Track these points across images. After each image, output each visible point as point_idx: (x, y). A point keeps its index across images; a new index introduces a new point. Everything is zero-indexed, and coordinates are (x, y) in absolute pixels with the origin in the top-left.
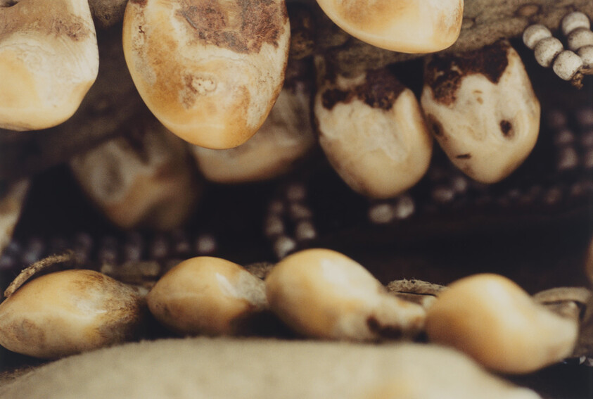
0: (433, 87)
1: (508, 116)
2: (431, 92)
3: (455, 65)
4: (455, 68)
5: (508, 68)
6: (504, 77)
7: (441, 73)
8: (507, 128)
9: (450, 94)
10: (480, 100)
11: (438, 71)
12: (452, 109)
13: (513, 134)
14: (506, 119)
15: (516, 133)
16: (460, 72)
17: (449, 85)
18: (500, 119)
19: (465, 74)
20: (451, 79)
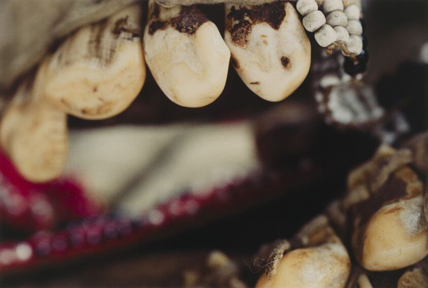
0: (232, 32)
1: (287, 54)
2: (230, 36)
3: (247, 16)
4: (247, 18)
5: (286, 18)
6: (283, 25)
7: (237, 22)
8: (285, 62)
9: (243, 37)
10: (265, 42)
11: (235, 20)
12: (245, 49)
13: (291, 66)
14: (285, 56)
15: (293, 66)
16: (251, 22)
17: (243, 31)
18: (281, 56)
19: (254, 23)
20: (244, 27)
